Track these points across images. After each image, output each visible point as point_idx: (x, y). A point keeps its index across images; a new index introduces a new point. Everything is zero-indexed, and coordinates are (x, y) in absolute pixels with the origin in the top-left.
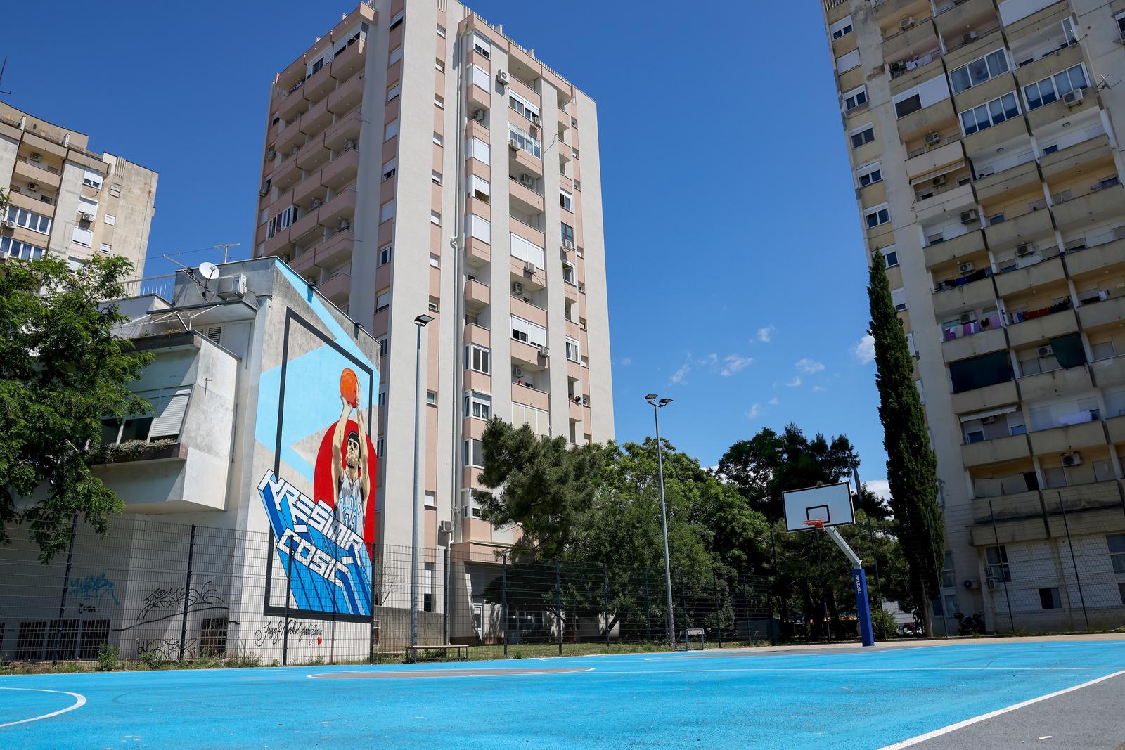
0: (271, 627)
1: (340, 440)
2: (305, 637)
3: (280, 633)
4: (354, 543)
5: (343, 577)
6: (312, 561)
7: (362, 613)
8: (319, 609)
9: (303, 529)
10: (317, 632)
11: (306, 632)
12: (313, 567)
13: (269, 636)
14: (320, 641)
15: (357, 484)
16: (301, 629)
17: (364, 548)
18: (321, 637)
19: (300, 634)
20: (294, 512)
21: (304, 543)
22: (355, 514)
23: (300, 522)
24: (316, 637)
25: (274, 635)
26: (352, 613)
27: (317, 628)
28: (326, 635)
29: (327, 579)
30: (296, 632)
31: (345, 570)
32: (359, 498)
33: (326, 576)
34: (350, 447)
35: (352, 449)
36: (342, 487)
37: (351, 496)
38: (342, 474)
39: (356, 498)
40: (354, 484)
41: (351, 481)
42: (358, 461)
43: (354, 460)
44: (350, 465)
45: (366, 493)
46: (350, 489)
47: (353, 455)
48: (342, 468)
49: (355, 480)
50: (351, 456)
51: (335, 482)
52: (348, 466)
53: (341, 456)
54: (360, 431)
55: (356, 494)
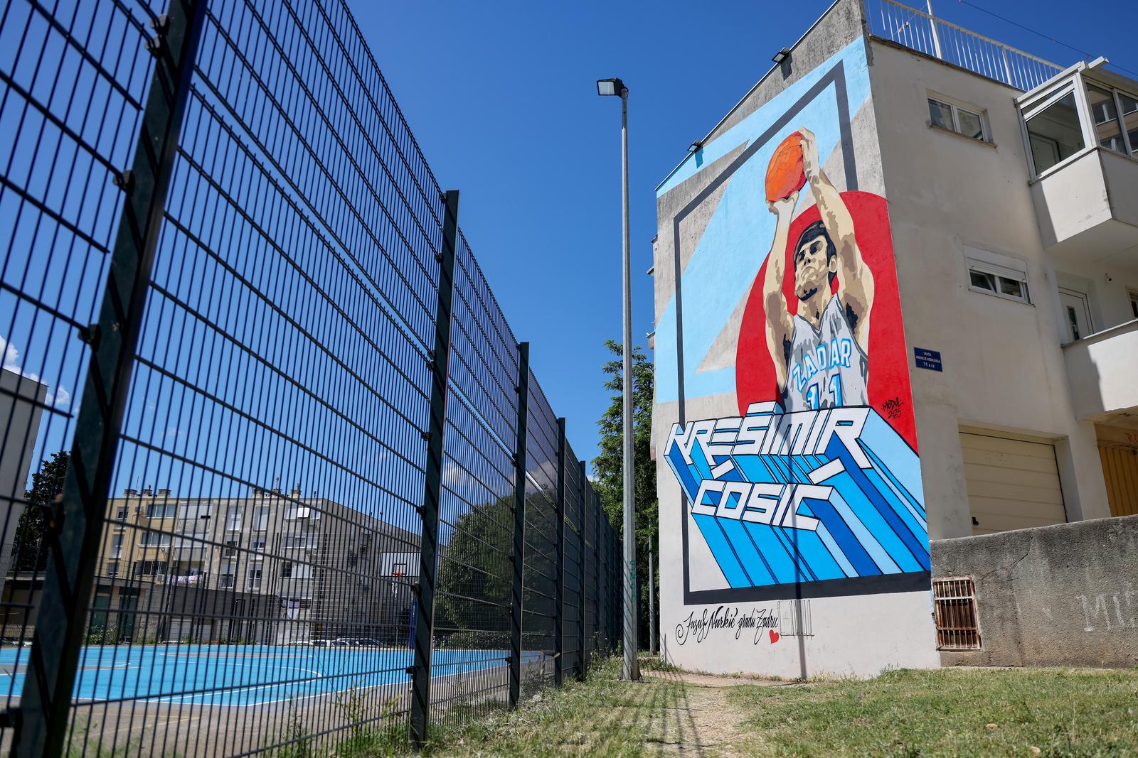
0: (693, 619)
1: (778, 271)
2: (745, 631)
3: (706, 627)
4: (840, 431)
5: (819, 509)
6: (746, 508)
7: (889, 568)
8: (770, 582)
9: (727, 466)
10: (768, 622)
11: (747, 622)
12: (749, 516)
13: (692, 631)
14: (774, 637)
15: (833, 309)
16: (737, 619)
17: (877, 422)
18: (776, 630)
19: (736, 627)
20: (709, 452)
21: (733, 486)
22: (835, 371)
23: (719, 460)
24: (767, 630)
25: (699, 630)
26: (852, 573)
27: (767, 615)
28: (786, 625)
29: (781, 526)
30: (730, 624)
31: (822, 493)
32: (845, 331)
33: (777, 522)
34: (803, 262)
35: (809, 261)
36: (795, 347)
37: (820, 344)
38: (792, 326)
39: (834, 338)
40: (824, 316)
41: (814, 320)
42: (828, 265)
43: (817, 276)
44: (808, 292)
45: (863, 305)
46: (814, 337)
47: (812, 271)
48: (789, 317)
49: (827, 308)
50: (807, 276)
51: (778, 353)
52: (803, 299)
53: (784, 299)
54: (826, 208)
55: (832, 332)
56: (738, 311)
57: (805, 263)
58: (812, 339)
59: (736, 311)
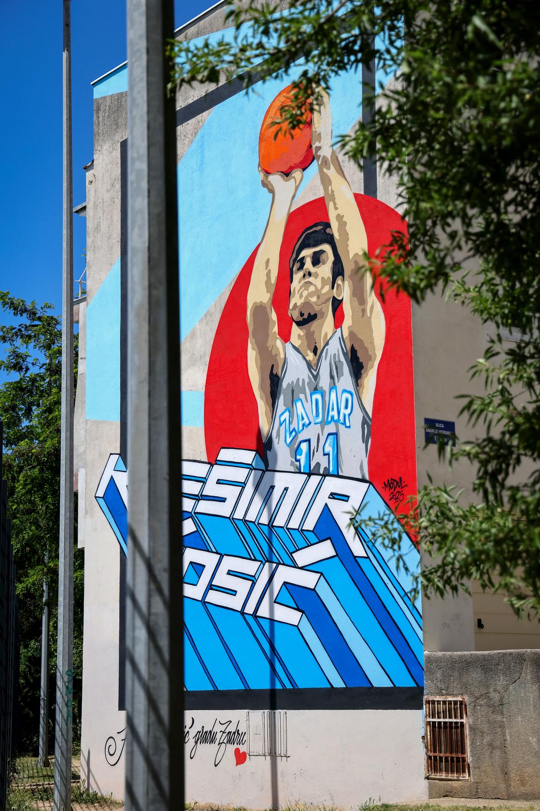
1: (268, 274)
22: (332, 428)
29: (255, 615)
32: (345, 380)
34: (301, 274)
35: (310, 274)
36: (284, 384)
37: (316, 390)
38: (282, 356)
39: (333, 386)
40: (324, 354)
41: (310, 356)
42: (333, 288)
43: (318, 297)
44: (306, 316)
45: (370, 353)
46: (309, 376)
47: (312, 289)
48: (279, 343)
49: (327, 344)
50: (305, 293)
51: (262, 387)
52: (299, 324)
53: (274, 316)
54: (336, 208)
55: (332, 377)
56: (211, 315)
57: (304, 276)
58: (307, 380)
59: (208, 314)
